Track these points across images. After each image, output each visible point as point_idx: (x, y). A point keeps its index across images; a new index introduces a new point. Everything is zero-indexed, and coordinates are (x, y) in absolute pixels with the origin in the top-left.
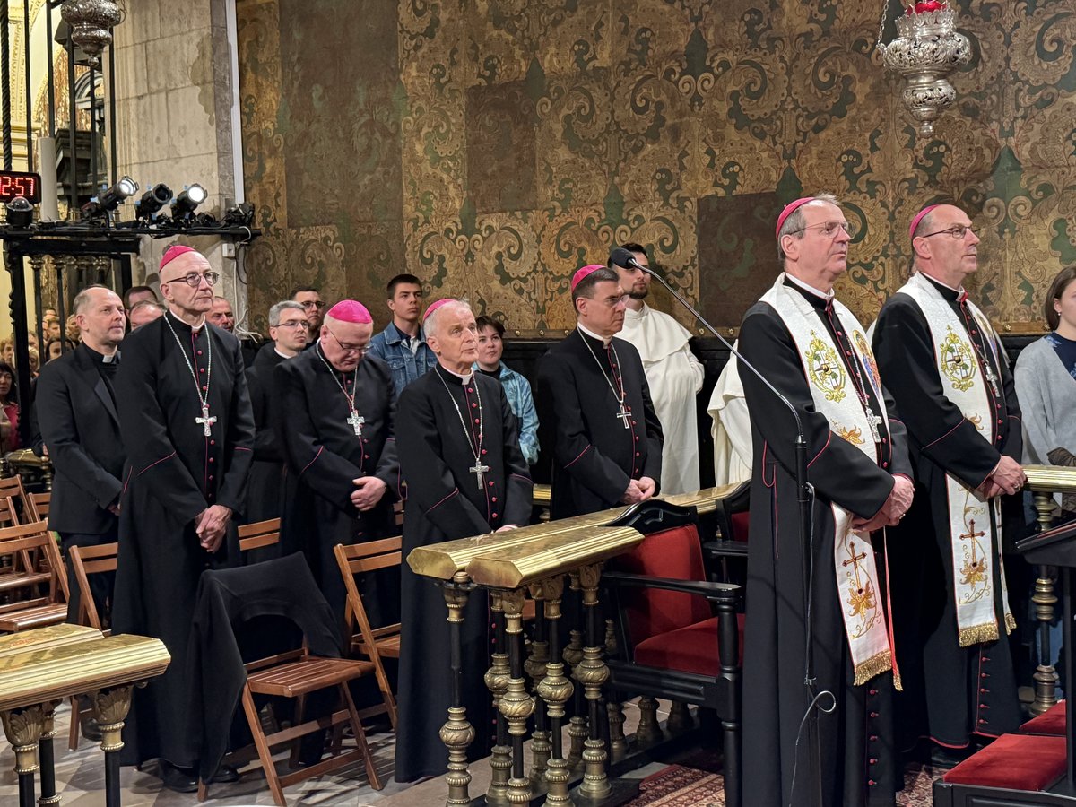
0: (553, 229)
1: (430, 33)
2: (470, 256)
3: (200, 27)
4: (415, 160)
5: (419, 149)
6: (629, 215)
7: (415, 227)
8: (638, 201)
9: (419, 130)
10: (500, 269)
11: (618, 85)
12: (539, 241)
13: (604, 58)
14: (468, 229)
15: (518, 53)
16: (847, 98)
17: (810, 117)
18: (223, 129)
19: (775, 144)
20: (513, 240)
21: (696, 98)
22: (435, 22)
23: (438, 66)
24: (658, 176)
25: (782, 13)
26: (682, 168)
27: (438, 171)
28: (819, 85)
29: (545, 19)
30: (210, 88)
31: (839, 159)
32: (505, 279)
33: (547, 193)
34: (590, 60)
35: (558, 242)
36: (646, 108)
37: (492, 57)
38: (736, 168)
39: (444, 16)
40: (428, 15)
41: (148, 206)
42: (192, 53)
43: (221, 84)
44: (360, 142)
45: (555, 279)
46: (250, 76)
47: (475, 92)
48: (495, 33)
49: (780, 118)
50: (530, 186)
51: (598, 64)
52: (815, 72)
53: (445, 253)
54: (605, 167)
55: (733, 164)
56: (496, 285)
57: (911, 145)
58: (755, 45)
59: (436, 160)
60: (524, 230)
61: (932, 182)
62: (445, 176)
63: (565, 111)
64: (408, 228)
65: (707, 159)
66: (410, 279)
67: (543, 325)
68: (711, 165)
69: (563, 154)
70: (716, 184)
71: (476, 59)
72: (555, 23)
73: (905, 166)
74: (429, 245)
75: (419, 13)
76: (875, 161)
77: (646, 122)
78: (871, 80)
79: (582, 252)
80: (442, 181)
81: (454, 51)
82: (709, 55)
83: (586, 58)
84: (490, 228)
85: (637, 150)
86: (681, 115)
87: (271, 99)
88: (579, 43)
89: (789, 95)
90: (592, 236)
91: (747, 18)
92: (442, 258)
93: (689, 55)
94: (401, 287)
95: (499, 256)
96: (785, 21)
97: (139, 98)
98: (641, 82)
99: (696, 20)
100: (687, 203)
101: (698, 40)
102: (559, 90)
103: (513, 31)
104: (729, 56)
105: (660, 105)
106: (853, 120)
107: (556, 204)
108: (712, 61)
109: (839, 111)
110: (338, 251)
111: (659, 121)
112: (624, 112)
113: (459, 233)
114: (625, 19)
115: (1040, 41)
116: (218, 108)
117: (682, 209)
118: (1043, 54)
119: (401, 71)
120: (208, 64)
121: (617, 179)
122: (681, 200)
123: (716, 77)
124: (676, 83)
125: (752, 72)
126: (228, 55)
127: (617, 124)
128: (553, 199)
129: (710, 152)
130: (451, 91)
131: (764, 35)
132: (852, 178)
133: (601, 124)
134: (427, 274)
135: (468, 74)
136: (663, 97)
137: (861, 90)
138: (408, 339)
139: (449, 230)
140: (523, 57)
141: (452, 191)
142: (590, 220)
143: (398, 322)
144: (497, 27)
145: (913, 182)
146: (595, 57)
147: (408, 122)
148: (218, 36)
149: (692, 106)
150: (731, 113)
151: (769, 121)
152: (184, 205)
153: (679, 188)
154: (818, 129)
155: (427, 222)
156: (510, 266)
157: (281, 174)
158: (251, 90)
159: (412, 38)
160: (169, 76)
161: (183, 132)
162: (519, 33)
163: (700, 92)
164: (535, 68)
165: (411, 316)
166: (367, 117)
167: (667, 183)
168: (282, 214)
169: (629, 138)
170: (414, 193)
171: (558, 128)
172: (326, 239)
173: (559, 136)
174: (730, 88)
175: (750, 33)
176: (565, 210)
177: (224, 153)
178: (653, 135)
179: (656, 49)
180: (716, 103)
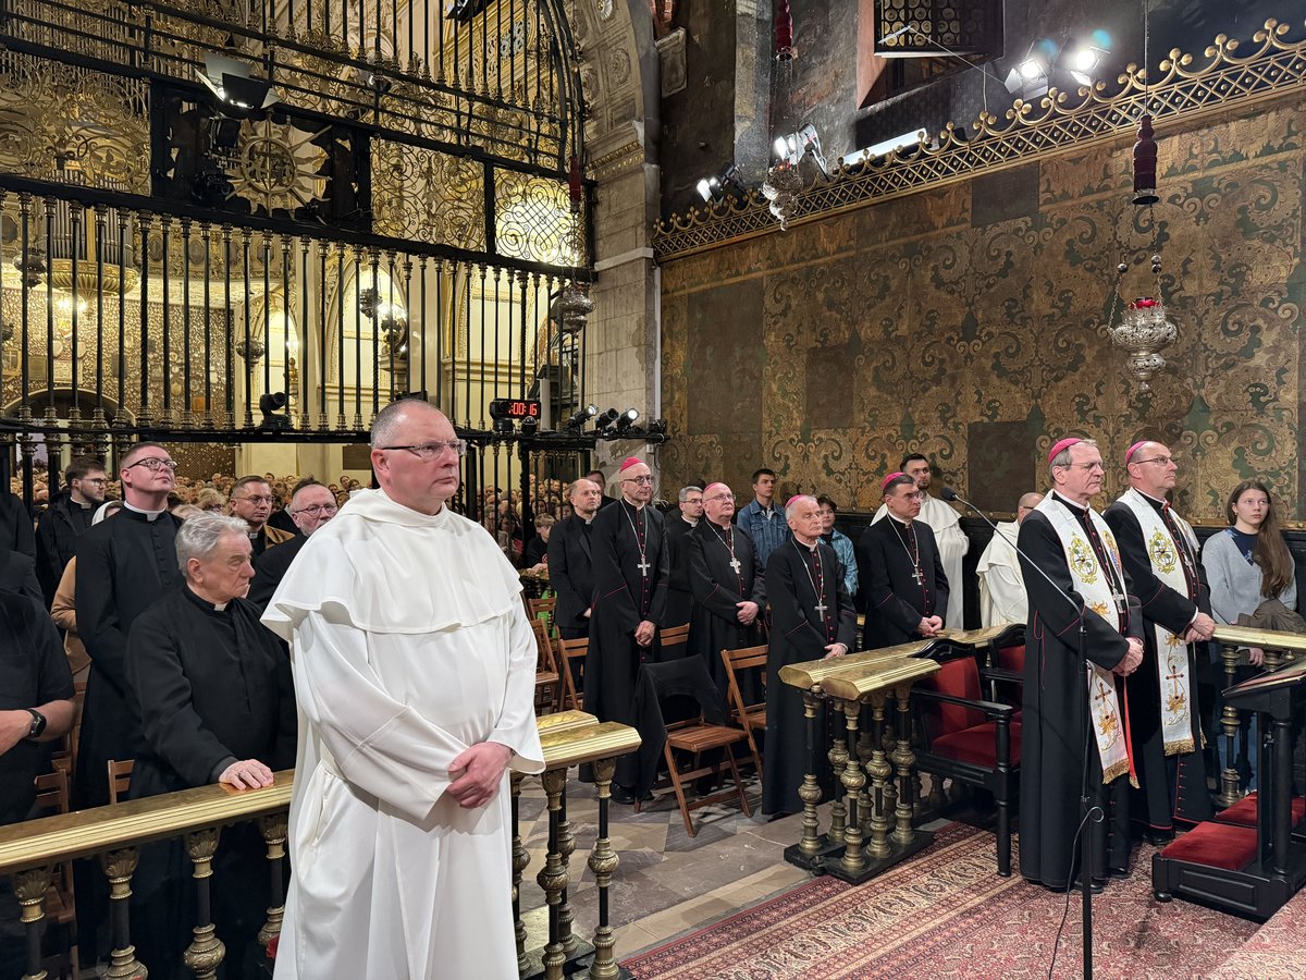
0: (864, 440)
1: (784, 314)
2: (806, 457)
3: (639, 311)
4: (770, 393)
5: (774, 387)
6: (918, 432)
7: (770, 437)
8: (925, 424)
9: (775, 376)
10: (826, 466)
11: (913, 347)
12: (854, 449)
13: (903, 329)
14: (805, 439)
15: (843, 326)
16: (1080, 359)
17: (1052, 371)
18: (650, 373)
19: (1026, 388)
20: (836, 447)
21: (969, 357)
22: (788, 307)
23: (789, 334)
24: (940, 408)
25: (1032, 300)
26: (958, 403)
27: (786, 402)
28: (1059, 350)
29: (862, 304)
30: (643, 348)
31: (1073, 400)
32: (830, 472)
33: (860, 417)
34: (893, 331)
35: (867, 449)
36: (933, 362)
37: (825, 329)
38: (997, 404)
39: (794, 303)
40: (784, 302)
41: (603, 421)
42: (633, 327)
43: (650, 346)
44: (736, 382)
45: (865, 474)
46: (668, 340)
47: (813, 352)
48: (828, 314)
49: (1030, 372)
50: (850, 412)
51: (898, 333)
52: (1056, 341)
53: (789, 454)
54: (902, 401)
55: (995, 401)
56: (823, 476)
57: (1127, 392)
58: (1012, 322)
59: (785, 394)
60: (844, 442)
61: (1142, 418)
62: (791, 405)
63: (874, 364)
64: (765, 437)
65: (976, 397)
66: (768, 472)
67: (855, 504)
68: (979, 401)
69: (873, 392)
70: (982, 414)
71: (814, 330)
72: (869, 307)
73: (1122, 406)
74: (778, 449)
75: (777, 301)
76: (1100, 402)
77: (932, 371)
78: (1097, 348)
79: (884, 457)
80: (788, 407)
81: (801, 325)
82: (979, 328)
83: (890, 329)
84: (820, 439)
85: (925, 390)
86: (957, 367)
87: (680, 355)
88: (886, 319)
89: (1037, 355)
90: (892, 446)
91: (1006, 304)
92: (787, 458)
93: (964, 328)
94: (763, 477)
95: (826, 457)
96: (1034, 306)
97: (600, 354)
98: (929, 346)
99: (968, 305)
100: (961, 427)
101: (971, 317)
102: (871, 350)
103: (840, 312)
104: (993, 329)
105: (942, 361)
106: (1084, 374)
107: (867, 424)
108: (981, 332)
109: (1073, 367)
110: (719, 451)
111: (942, 371)
112: (916, 365)
113: (799, 441)
114: (919, 304)
115: (1225, 323)
116: (648, 360)
117: (957, 430)
118: (1226, 332)
119: (763, 338)
120: (642, 332)
121: (910, 409)
122: (956, 425)
123: (984, 343)
124: (955, 346)
125: (1010, 340)
126: (655, 328)
127: (911, 373)
128: (865, 421)
129: (978, 392)
130: (797, 351)
131: (1018, 316)
132: (1083, 414)
133: (900, 373)
134: (777, 467)
135: (809, 340)
136: (945, 356)
137: (1089, 355)
138: (766, 510)
139: (792, 440)
140: (847, 329)
141: (795, 415)
142: (890, 436)
143: (759, 498)
144: (829, 310)
145: (1128, 417)
146: (897, 329)
147: (768, 370)
148: (649, 317)
149: (966, 362)
150: (994, 367)
151: (1022, 373)
152: (625, 420)
153: (955, 416)
154: (1057, 379)
155: (778, 433)
156: (833, 464)
157: (684, 402)
158: (668, 349)
159: (772, 317)
160: (618, 341)
161: (625, 375)
162: (844, 313)
163: (972, 352)
164: (855, 336)
165: (769, 495)
166: (741, 367)
167: (946, 413)
168: (684, 426)
169: (921, 382)
170: (769, 415)
171: (869, 375)
172: (711, 443)
173: (870, 380)
174: (994, 350)
175: (1009, 314)
176: (872, 429)
177: (650, 388)
178: (937, 381)
179: (940, 324)
180: (983, 360)
